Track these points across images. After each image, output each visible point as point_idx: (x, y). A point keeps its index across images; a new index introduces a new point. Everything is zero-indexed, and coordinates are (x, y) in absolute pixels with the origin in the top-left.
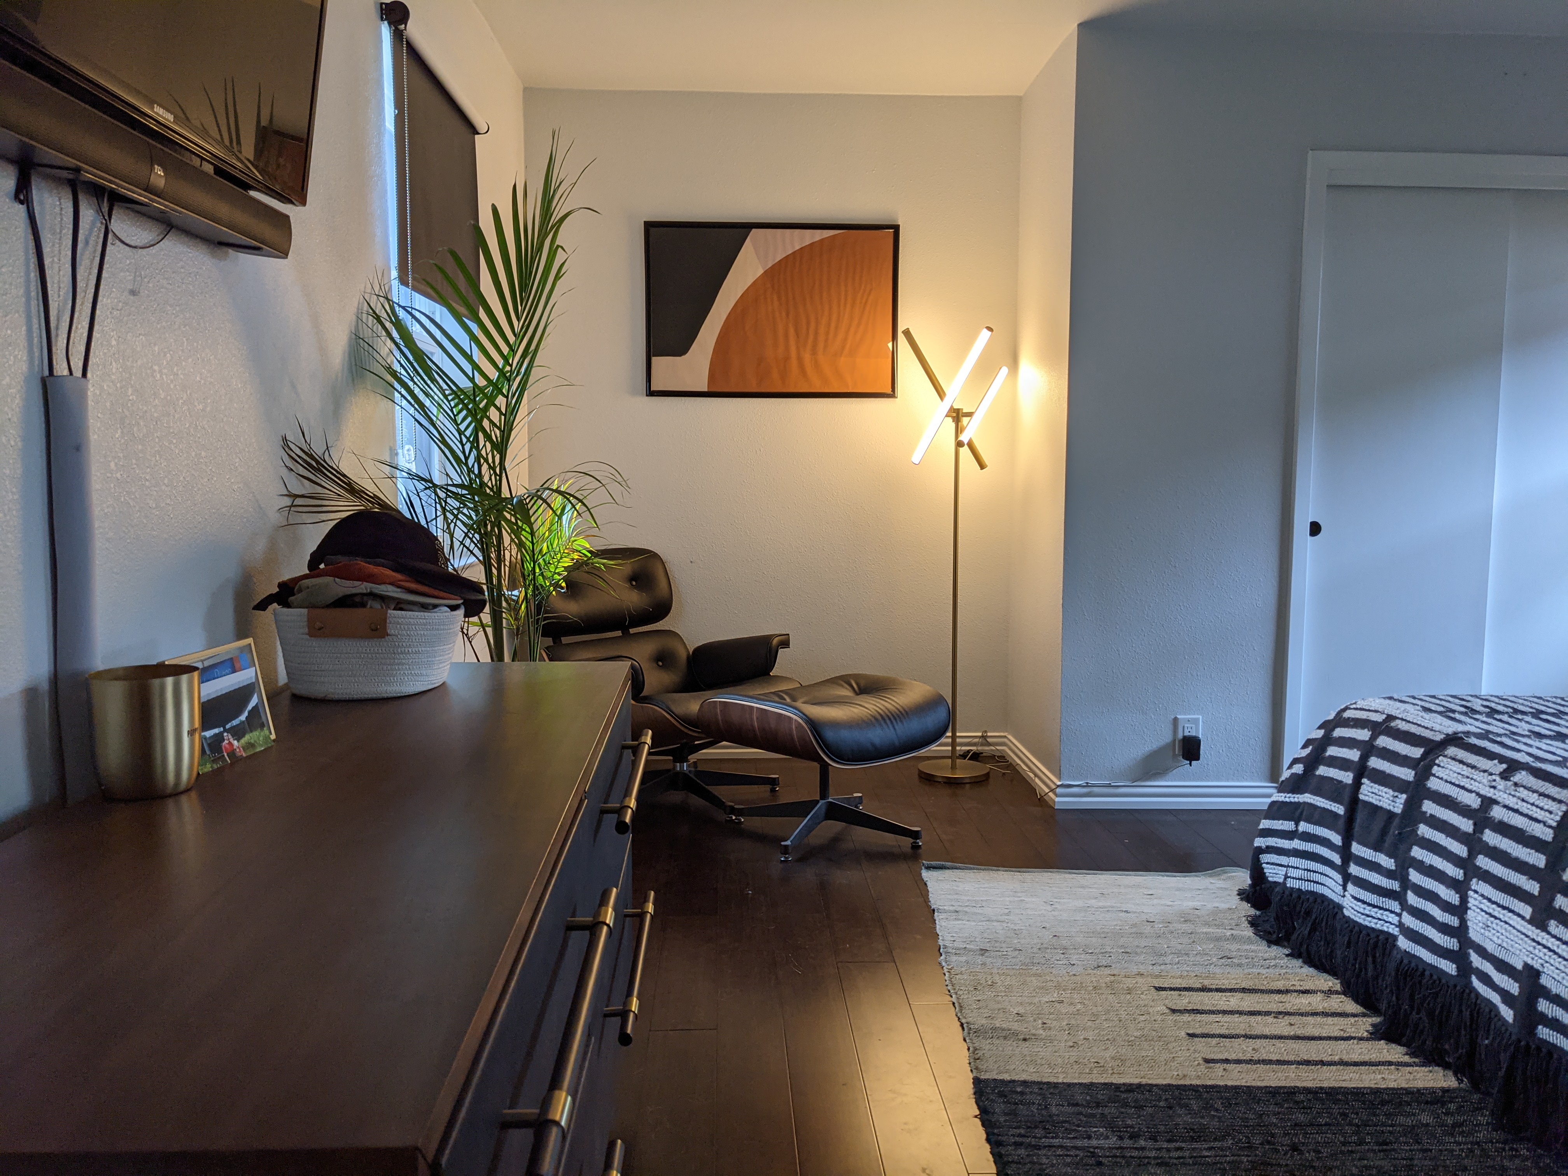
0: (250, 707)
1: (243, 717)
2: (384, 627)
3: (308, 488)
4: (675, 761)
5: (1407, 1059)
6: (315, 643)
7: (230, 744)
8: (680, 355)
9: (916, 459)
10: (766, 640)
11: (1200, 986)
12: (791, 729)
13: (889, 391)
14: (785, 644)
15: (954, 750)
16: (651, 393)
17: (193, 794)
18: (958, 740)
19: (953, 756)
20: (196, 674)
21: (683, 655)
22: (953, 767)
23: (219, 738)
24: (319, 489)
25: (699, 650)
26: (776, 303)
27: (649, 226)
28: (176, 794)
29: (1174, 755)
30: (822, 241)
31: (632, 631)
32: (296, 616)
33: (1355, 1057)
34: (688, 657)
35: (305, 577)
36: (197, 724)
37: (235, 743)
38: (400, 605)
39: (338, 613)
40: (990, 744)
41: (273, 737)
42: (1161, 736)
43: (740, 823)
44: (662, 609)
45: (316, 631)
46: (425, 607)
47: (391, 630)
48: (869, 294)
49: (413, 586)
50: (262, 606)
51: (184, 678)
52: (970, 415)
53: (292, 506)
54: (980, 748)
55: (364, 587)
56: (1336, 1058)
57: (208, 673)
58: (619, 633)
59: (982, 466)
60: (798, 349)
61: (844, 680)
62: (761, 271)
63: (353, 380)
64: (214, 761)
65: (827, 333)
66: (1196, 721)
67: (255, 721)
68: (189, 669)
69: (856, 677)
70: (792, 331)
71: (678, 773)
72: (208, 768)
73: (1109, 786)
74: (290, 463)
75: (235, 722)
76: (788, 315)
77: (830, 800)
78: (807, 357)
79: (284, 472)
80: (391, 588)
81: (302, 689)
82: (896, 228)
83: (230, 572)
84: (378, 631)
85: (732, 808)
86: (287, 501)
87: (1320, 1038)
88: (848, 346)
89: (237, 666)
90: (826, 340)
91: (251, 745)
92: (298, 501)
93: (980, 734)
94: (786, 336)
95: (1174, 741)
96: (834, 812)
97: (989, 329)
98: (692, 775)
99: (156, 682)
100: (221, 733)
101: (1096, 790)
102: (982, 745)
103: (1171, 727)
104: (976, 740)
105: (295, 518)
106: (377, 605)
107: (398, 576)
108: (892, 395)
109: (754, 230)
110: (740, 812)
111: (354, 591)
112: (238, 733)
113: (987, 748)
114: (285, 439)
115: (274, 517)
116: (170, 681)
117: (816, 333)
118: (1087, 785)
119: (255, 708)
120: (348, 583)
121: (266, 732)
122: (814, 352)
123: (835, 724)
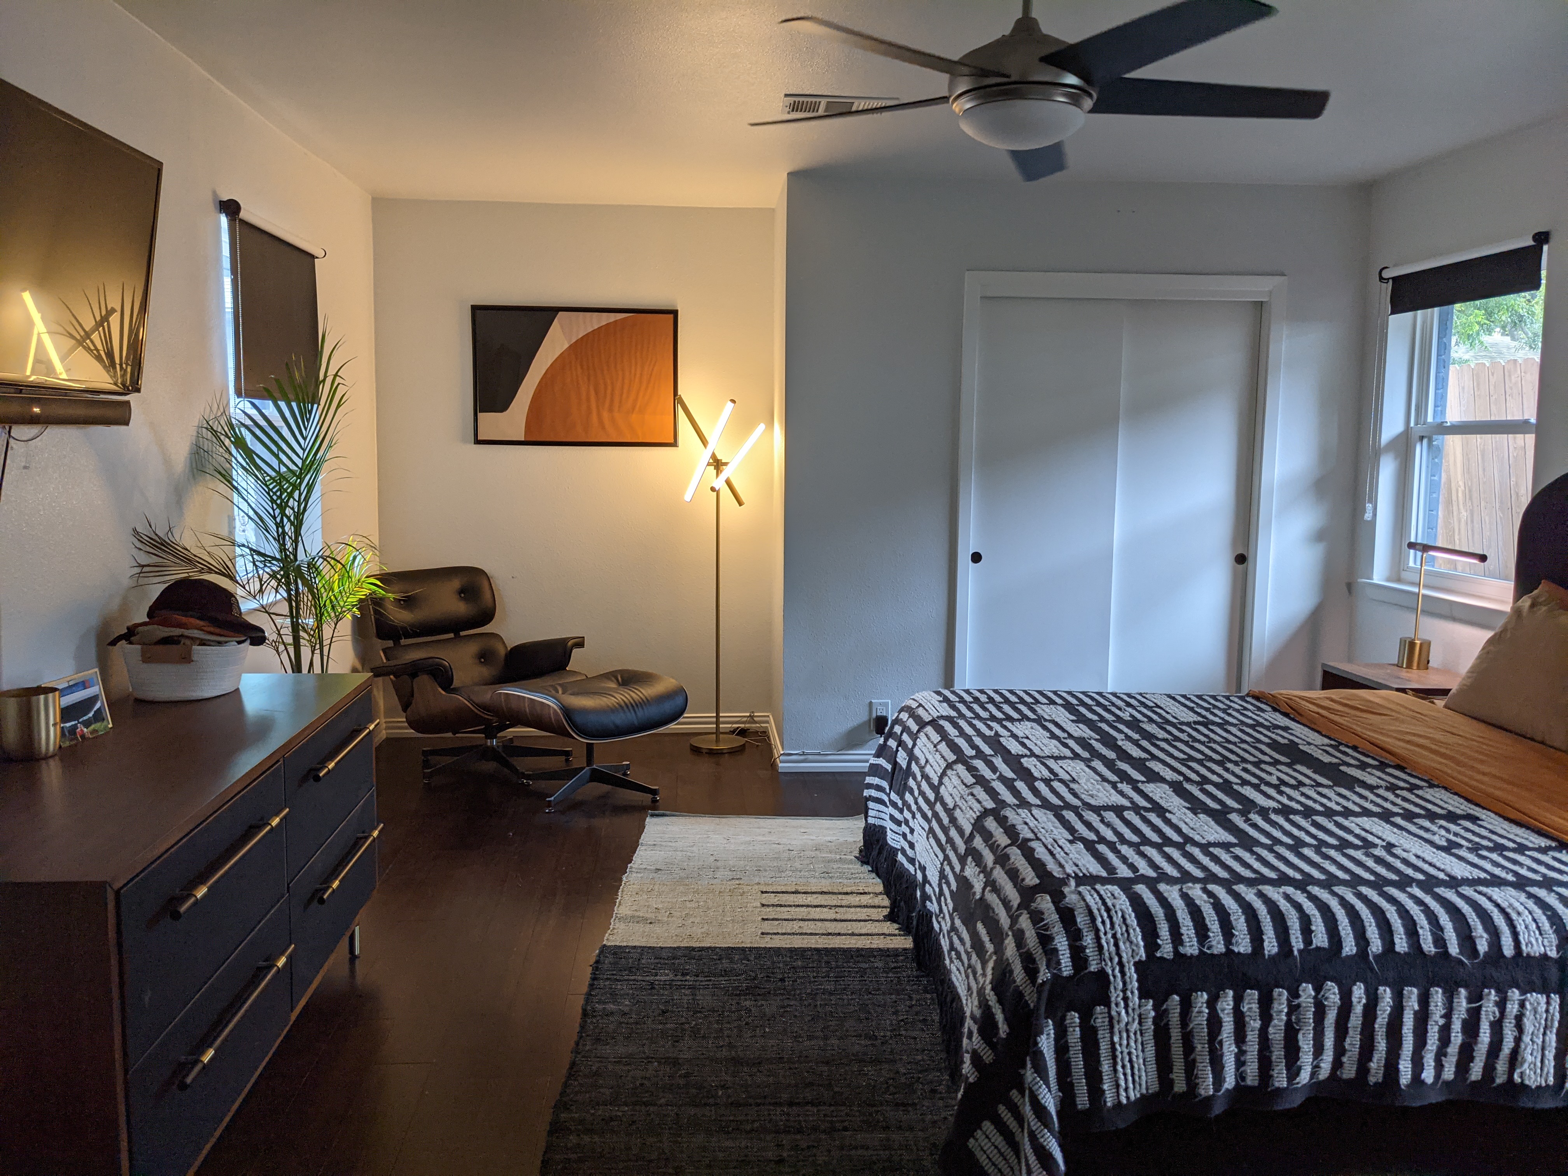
0: (95, 709)
1: (91, 715)
2: (190, 655)
3: (154, 560)
4: (487, 738)
5: (897, 932)
6: (145, 665)
7: (82, 730)
8: (502, 411)
9: (688, 497)
10: (563, 642)
11: (793, 890)
12: (549, 714)
13: (672, 441)
14: (580, 644)
15: (718, 728)
16: (478, 442)
17: (57, 758)
18: (721, 719)
19: (718, 732)
20: (57, 693)
21: (502, 652)
22: (717, 741)
23: (74, 727)
24: (161, 560)
25: (512, 649)
26: (579, 370)
27: (475, 309)
28: (46, 758)
29: (870, 731)
30: (616, 322)
31: (463, 633)
32: (135, 649)
33: (863, 931)
34: (506, 655)
35: (144, 624)
36: (58, 720)
37: (85, 730)
38: (203, 643)
39: (160, 648)
40: (756, 722)
41: (110, 726)
42: (860, 716)
43: (529, 785)
44: (487, 616)
45: (147, 659)
46: (220, 643)
47: (195, 658)
48: (654, 365)
49: (212, 629)
50: (114, 643)
51: (51, 695)
52: (726, 464)
53: (141, 573)
54: (747, 725)
55: (177, 632)
56: (850, 932)
57: (64, 692)
58: (452, 635)
59: (740, 503)
60: (598, 407)
61: (611, 675)
62: (566, 346)
63: (194, 475)
64: (71, 740)
65: (621, 395)
66: (886, 705)
67: (99, 717)
68: (53, 690)
69: (621, 672)
70: (592, 393)
71: (488, 747)
72: (67, 744)
73: (819, 754)
74: (139, 545)
75: (85, 718)
76: (589, 379)
77: (594, 767)
78: (605, 415)
79: (135, 552)
80: (196, 631)
81: (141, 695)
82: (675, 313)
83: (94, 621)
84: (186, 658)
85: (523, 773)
86: (138, 570)
87: (850, 921)
88: (638, 406)
89: (87, 685)
90: (620, 402)
91: (95, 731)
92: (146, 569)
93: (748, 714)
94: (588, 399)
95: (870, 720)
96: (597, 776)
97: (733, 401)
98: (500, 750)
99: (34, 698)
100: (76, 725)
101: (810, 757)
102: (749, 723)
103: (867, 709)
104: (745, 719)
105: (142, 581)
106: (188, 642)
107: (201, 623)
108: (674, 444)
109: (560, 313)
110: (528, 777)
111: (172, 634)
112: (87, 724)
113: (754, 725)
114: (135, 530)
115: (126, 582)
116: (42, 697)
117: (612, 395)
118: (804, 754)
119: (99, 709)
120: (166, 629)
121: (105, 723)
122: (611, 410)
123: (584, 711)
